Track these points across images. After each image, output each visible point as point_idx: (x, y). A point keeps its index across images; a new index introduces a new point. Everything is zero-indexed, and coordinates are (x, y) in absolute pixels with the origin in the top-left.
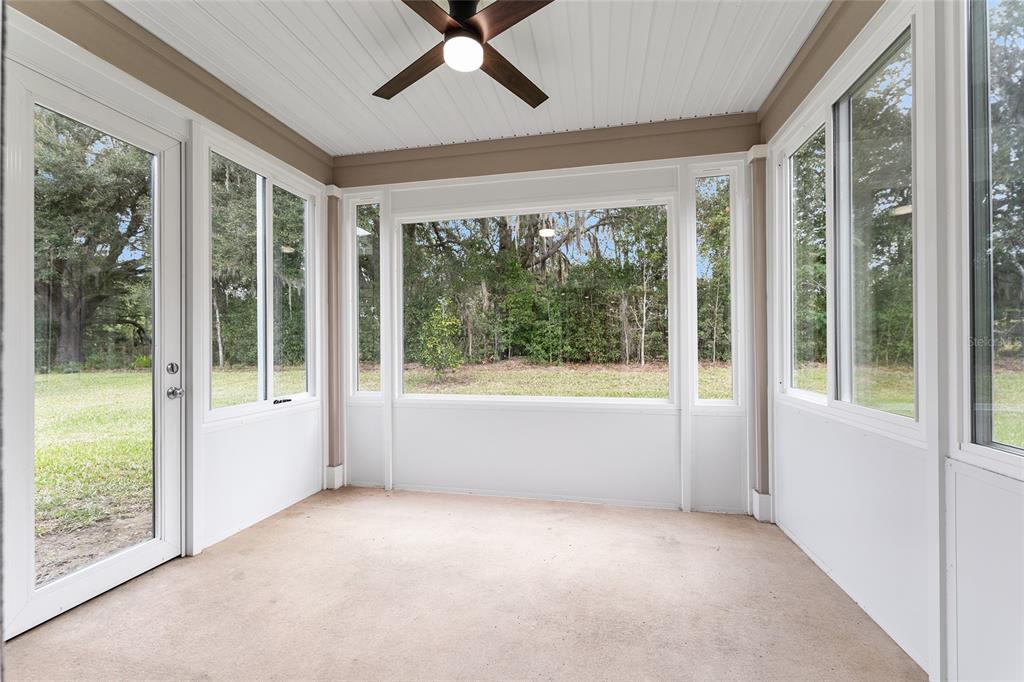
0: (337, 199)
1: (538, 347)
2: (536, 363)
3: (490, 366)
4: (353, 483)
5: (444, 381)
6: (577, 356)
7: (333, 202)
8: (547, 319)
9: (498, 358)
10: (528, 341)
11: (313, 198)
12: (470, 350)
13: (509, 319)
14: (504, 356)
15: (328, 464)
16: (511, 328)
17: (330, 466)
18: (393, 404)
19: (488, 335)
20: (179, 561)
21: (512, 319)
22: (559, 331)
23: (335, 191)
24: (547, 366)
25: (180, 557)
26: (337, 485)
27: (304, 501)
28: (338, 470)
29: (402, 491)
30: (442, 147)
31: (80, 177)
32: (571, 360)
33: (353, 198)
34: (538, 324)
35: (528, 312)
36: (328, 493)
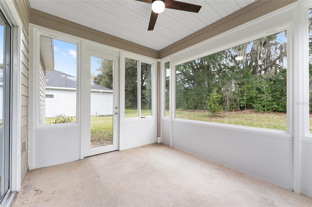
0: (160, 62)
1: (259, 105)
2: (258, 111)
3: (236, 112)
4: (163, 143)
5: (214, 116)
6: (281, 109)
7: (159, 64)
8: (264, 94)
9: (240, 109)
10: (254, 103)
11: (153, 63)
12: (228, 106)
13: (244, 94)
14: (242, 108)
15: (157, 136)
16: (245, 98)
17: (157, 137)
18: (172, 121)
19: (235, 101)
20: (117, 151)
21: (246, 94)
22: (270, 98)
23: (159, 60)
24: (263, 113)
25: (117, 150)
26: (159, 142)
27: (149, 145)
28: (159, 138)
29: (174, 148)
30: (185, 38)
31: (135, 68)
32: (278, 111)
33: (163, 61)
34: (259, 96)
35: (255, 91)
36: (156, 144)
